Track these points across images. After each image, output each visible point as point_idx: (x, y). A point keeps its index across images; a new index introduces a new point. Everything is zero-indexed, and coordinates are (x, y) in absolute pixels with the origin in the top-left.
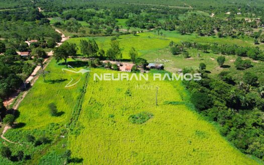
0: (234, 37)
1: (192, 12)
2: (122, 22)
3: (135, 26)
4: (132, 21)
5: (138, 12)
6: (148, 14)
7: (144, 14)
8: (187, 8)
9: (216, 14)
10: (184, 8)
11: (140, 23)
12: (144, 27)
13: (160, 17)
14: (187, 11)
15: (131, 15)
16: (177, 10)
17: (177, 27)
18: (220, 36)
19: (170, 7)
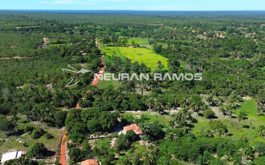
0: (183, 40)
1: (162, 27)
2: (117, 33)
3: (126, 35)
4: (124, 33)
7: (130, 28)
8: (159, 25)
9: (177, 28)
10: (157, 25)
11: (130, 34)
12: (132, 36)
14: (159, 27)
15: (122, 30)
16: (153, 26)
17: (152, 36)
18: (176, 39)
19: (148, 24)
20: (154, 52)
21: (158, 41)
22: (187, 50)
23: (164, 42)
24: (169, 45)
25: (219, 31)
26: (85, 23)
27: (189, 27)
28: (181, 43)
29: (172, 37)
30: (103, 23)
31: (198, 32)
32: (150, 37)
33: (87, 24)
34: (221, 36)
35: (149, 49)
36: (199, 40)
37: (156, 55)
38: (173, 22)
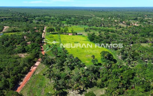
0: (109, 27)
1: (94, 18)
2: (64, 22)
4: (68, 22)
5: (70, 18)
6: (75, 19)
7: (73, 19)
8: (92, 16)
9: (104, 18)
10: (91, 16)
11: (72, 22)
12: (74, 24)
13: (80, 20)
14: (92, 17)
15: (67, 19)
16: (88, 17)
17: (87, 24)
18: (104, 27)
19: (85, 15)
20: (88, 39)
21: (91, 29)
22: (114, 37)
23: (96, 29)
24: (100, 32)
25: (133, 21)
26: (44, 15)
27: (112, 17)
28: (108, 31)
29: (101, 25)
30: (56, 15)
31: (119, 21)
32: (85, 25)
33: (45, 16)
34: (136, 24)
35: (84, 36)
36: (120, 27)
37: (90, 42)
38: (101, 14)
